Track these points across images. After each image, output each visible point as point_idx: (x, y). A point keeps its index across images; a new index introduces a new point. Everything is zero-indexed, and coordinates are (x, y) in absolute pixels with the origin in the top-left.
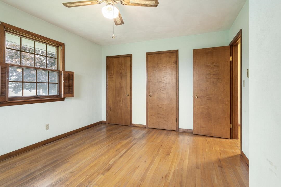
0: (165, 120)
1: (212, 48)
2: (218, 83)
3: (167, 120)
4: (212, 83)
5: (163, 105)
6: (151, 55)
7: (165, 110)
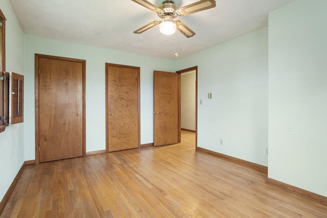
0: (127, 140)
1: (168, 72)
2: (171, 101)
3: (129, 139)
4: (167, 101)
5: (126, 123)
6: (111, 67)
7: (127, 128)
